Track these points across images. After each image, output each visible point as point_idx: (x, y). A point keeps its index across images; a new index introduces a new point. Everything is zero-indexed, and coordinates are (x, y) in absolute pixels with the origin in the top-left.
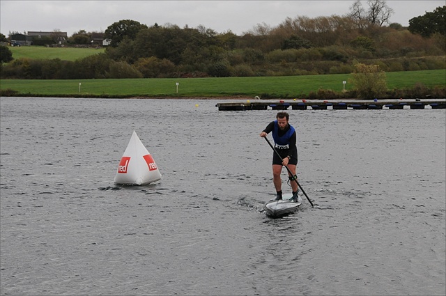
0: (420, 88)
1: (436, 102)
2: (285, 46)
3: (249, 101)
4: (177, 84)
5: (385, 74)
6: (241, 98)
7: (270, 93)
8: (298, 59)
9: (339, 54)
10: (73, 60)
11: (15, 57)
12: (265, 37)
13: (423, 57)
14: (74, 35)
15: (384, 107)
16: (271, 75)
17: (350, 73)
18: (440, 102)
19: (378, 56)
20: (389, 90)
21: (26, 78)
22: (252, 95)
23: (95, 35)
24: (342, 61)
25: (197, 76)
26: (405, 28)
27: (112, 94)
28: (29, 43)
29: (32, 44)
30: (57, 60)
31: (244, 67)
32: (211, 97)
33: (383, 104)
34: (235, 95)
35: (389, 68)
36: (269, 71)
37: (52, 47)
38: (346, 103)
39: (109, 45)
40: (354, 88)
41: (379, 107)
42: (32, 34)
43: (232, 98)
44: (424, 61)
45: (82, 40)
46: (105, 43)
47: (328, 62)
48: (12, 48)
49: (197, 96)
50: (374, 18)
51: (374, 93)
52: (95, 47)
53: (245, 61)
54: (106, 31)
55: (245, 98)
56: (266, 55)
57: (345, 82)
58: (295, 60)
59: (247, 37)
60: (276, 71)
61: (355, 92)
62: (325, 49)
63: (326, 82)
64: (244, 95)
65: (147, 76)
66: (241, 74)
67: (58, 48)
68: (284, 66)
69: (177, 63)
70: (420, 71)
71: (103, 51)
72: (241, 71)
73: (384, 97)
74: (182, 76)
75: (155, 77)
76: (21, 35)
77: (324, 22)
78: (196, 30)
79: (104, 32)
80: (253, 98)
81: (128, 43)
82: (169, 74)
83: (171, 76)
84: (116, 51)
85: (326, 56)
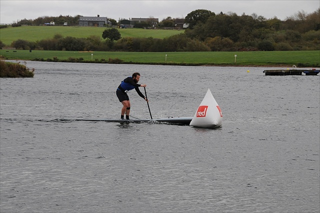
2: (318, 27)
3: (288, 69)
4: (236, 56)
6: (283, 66)
7: (305, 63)
10: (162, 38)
11: (123, 36)
14: (164, 21)
16: (305, 50)
21: (129, 51)
22: (290, 65)
23: (178, 21)
25: (250, 50)
27: (188, 63)
28: (132, 26)
29: (134, 27)
30: (151, 38)
31: (286, 44)
32: (260, 66)
34: (278, 64)
36: (304, 47)
37: (148, 29)
39: (187, 28)
42: (135, 20)
43: (276, 66)
45: (168, 24)
46: (185, 26)
48: (120, 30)
49: (250, 65)
52: (177, 29)
53: (287, 39)
55: (285, 66)
56: (303, 35)
59: (290, 23)
60: (310, 47)
64: (284, 64)
65: (214, 50)
66: (282, 49)
67: (152, 30)
68: (316, 43)
69: (235, 41)
71: (183, 32)
72: (282, 47)
74: (239, 50)
75: (219, 51)
76: (127, 20)
78: (251, 17)
79: (185, 18)
80: (292, 67)
81: (200, 26)
82: (229, 49)
83: (231, 50)
84: (191, 31)
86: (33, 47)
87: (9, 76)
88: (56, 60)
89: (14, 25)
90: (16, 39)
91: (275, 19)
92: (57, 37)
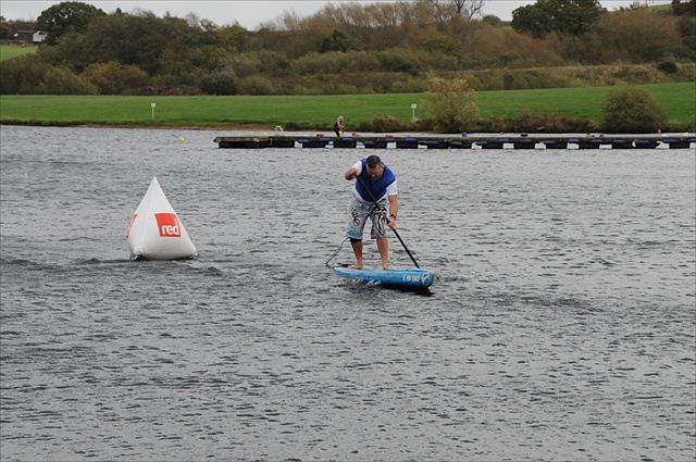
0: (528, 117)
1: (552, 139)
2: (325, 46)
3: (266, 134)
4: (153, 105)
5: (475, 94)
6: (254, 128)
7: (299, 122)
8: (343, 69)
9: (407, 62)
13: (533, 69)
15: (474, 146)
16: (301, 94)
17: (421, 91)
18: (559, 139)
19: (465, 66)
20: (481, 119)
22: (270, 125)
23: (20, 25)
24: (411, 73)
25: (185, 93)
26: (505, 24)
27: (47, 120)
31: (259, 79)
32: (206, 127)
33: (473, 140)
34: (245, 124)
35: (482, 85)
36: (298, 87)
38: (417, 138)
39: (43, 42)
40: (429, 116)
41: (466, 145)
43: (240, 129)
44: (535, 74)
46: (37, 37)
47: (388, 75)
49: (184, 125)
50: (459, 8)
51: (459, 124)
52: (19, 44)
53: (262, 70)
54: (39, 18)
55: (260, 129)
56: (293, 62)
57: (415, 107)
58: (339, 71)
59: (266, 36)
60: (309, 87)
61: (431, 121)
62: (387, 53)
63: (386, 105)
64: (258, 124)
65: (105, 94)
66: (254, 90)
68: (321, 79)
69: (152, 72)
70: (528, 91)
71: (33, 50)
72: (254, 86)
73: (473, 129)
74: (160, 93)
75: (117, 94)
77: (387, 9)
78: (183, 21)
80: (273, 129)
81: (74, 38)
82: (139, 90)
83: (143, 93)
84: (52, 49)
85: (387, 65)
91: (236, 27)
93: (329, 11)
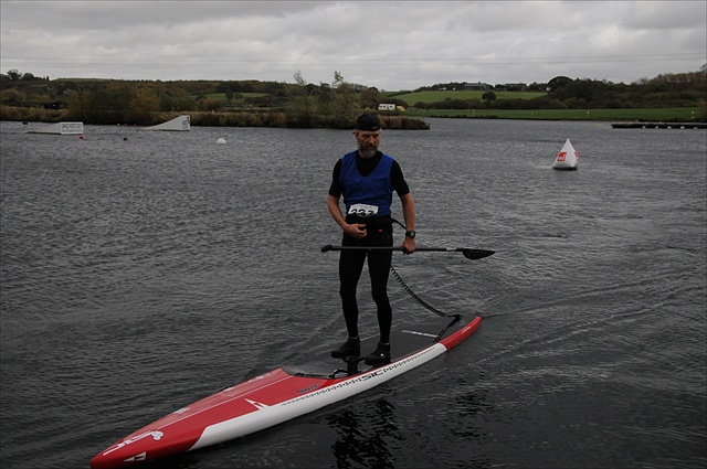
2: (657, 90)
3: (631, 123)
4: (588, 113)
6: (627, 121)
7: (645, 119)
8: (664, 99)
9: (691, 96)
10: (529, 99)
11: (498, 98)
12: (644, 85)
14: (531, 85)
17: (696, 107)
21: (503, 109)
22: (634, 120)
23: (542, 85)
24: (692, 100)
25: (600, 108)
27: (549, 118)
28: (506, 90)
30: (520, 99)
31: (629, 102)
32: (608, 121)
34: (623, 119)
36: (645, 106)
37: (518, 92)
38: (694, 125)
39: (550, 91)
40: (699, 116)
42: (507, 85)
43: (622, 121)
45: (535, 87)
46: (548, 89)
47: (682, 101)
48: (496, 93)
49: (599, 120)
52: (541, 92)
53: (630, 99)
55: (629, 121)
56: (644, 96)
57: (693, 113)
58: (662, 99)
59: (633, 85)
61: (699, 118)
62: (683, 92)
63: (681, 112)
64: (629, 119)
65: (570, 108)
67: (521, 93)
68: (654, 102)
69: (589, 101)
71: (546, 94)
72: (627, 105)
74: (591, 108)
77: (684, 75)
78: (601, 82)
79: (548, 83)
81: (561, 89)
82: (583, 107)
83: (585, 108)
84: (553, 94)
85: (682, 97)
86: (429, 107)
87: (412, 129)
88: (446, 117)
89: (416, 91)
90: (418, 101)
91: (622, 84)
92: (448, 99)
93: (660, 76)
